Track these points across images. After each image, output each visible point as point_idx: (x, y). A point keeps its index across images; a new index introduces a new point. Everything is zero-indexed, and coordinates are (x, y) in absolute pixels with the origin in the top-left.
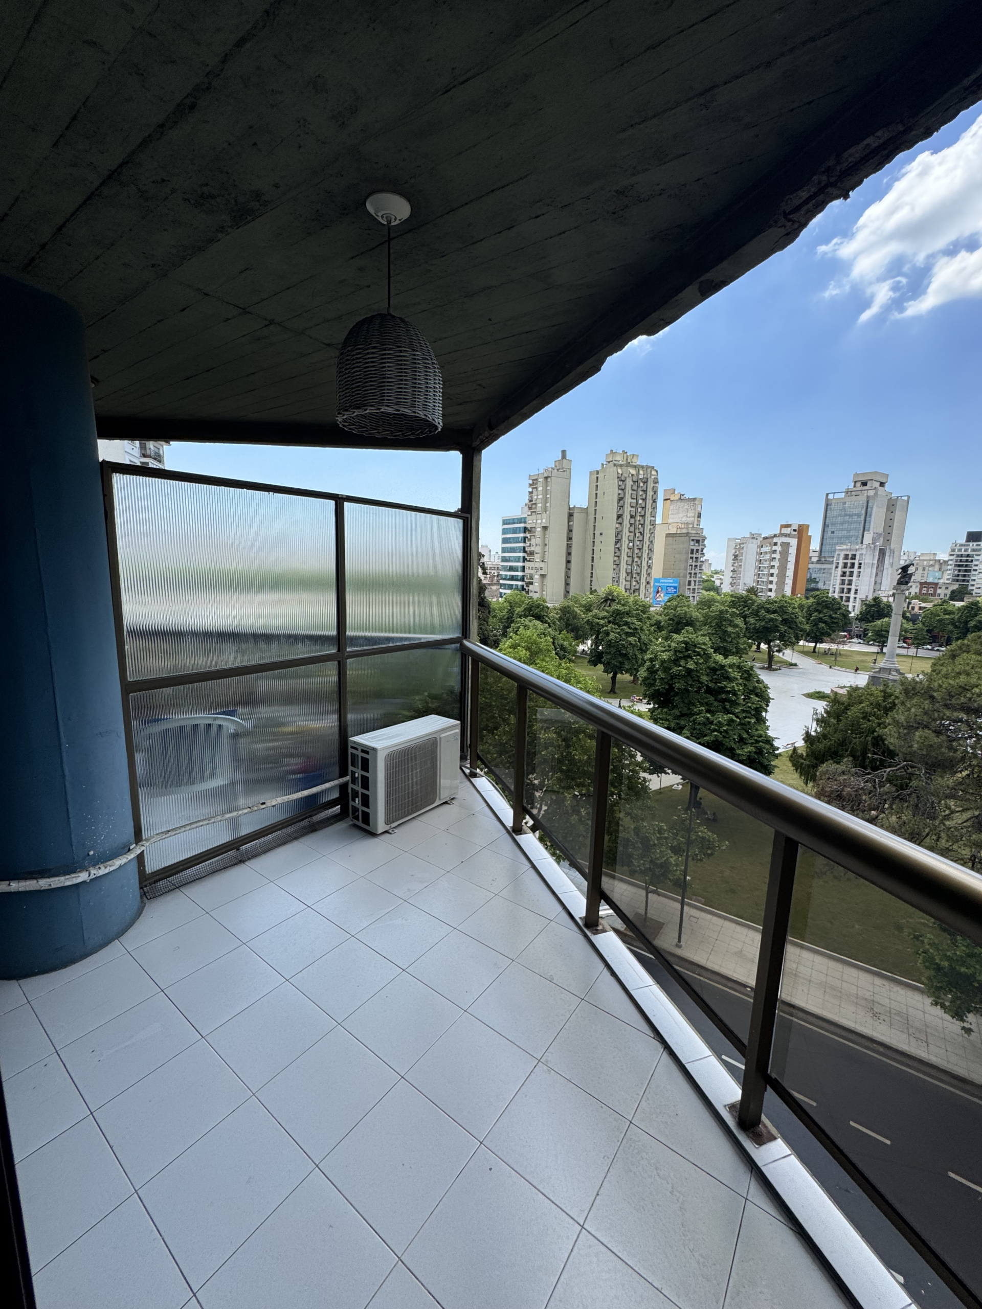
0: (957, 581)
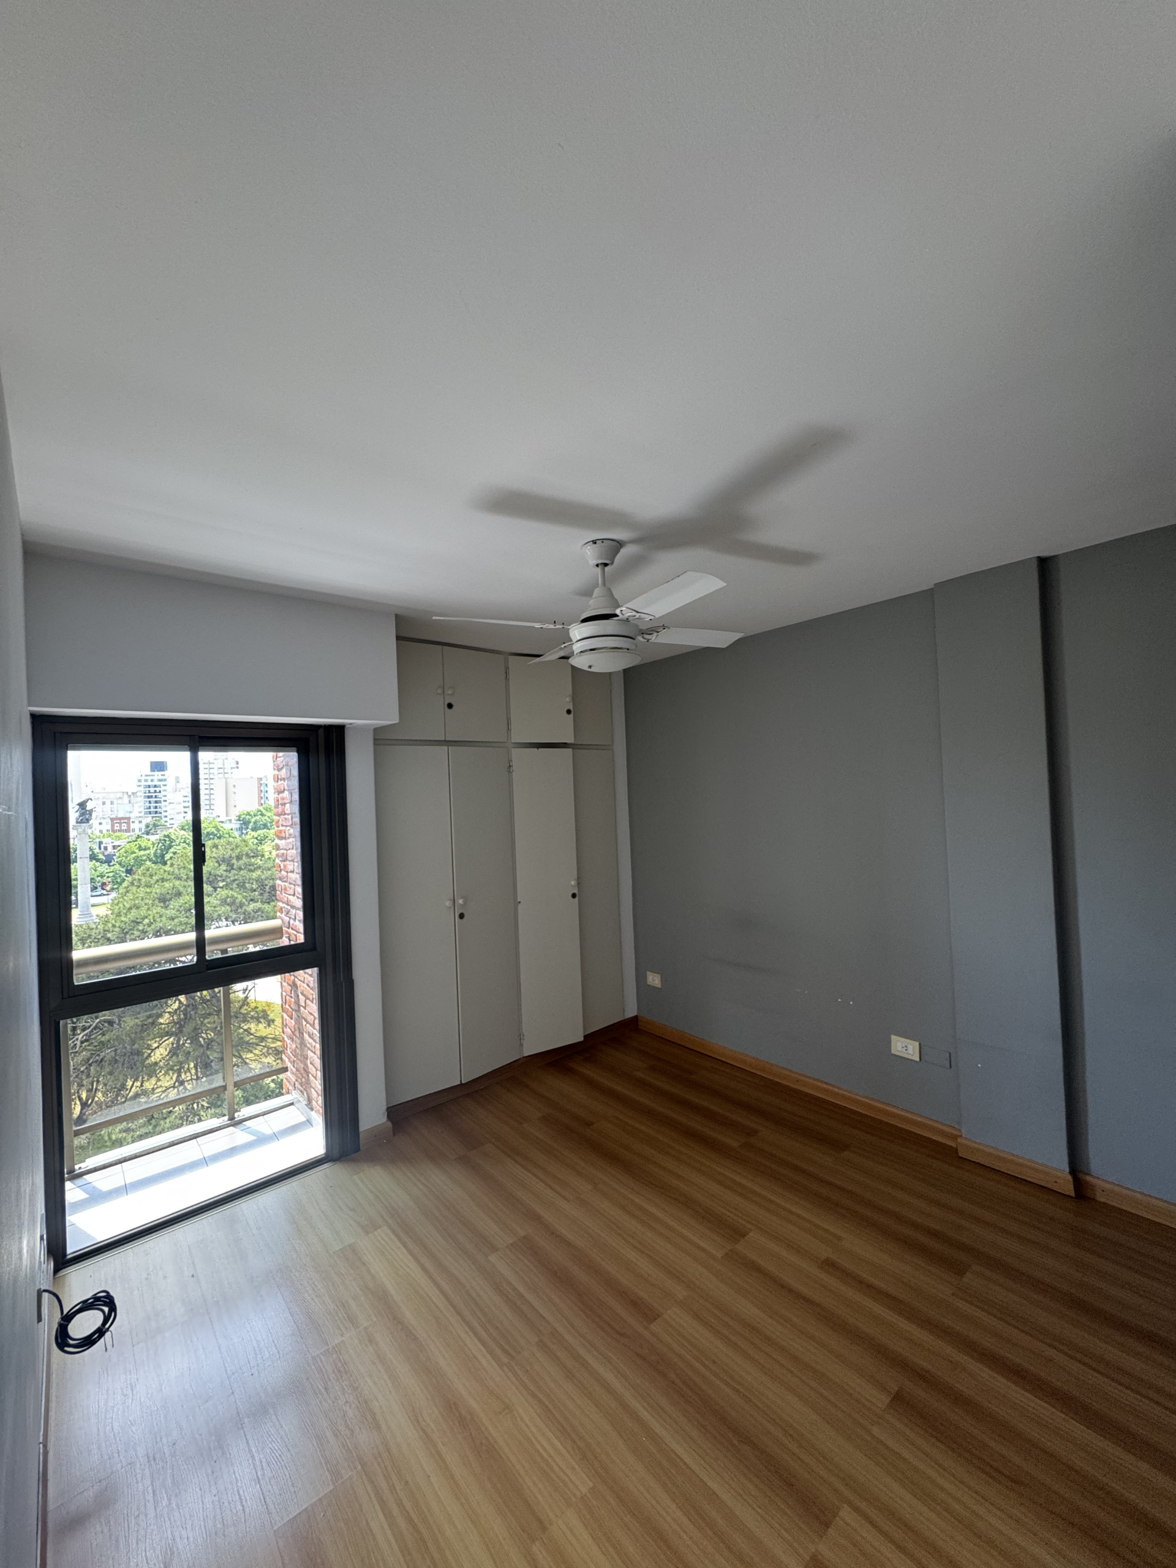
0: (150, 813)
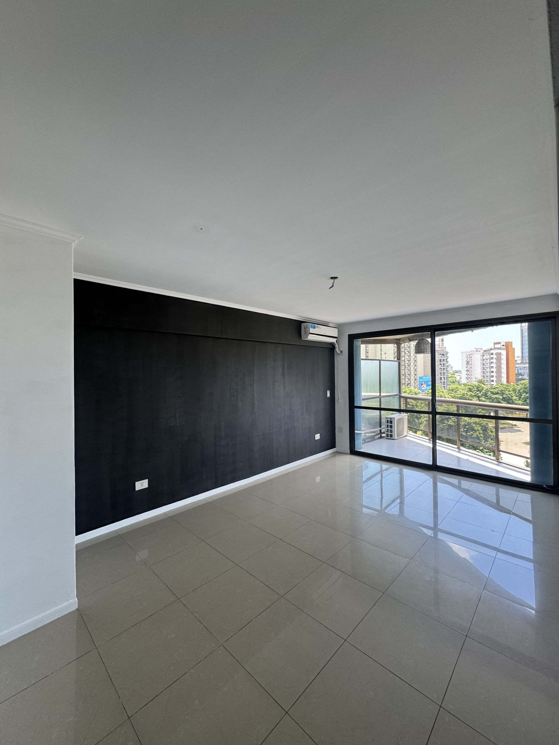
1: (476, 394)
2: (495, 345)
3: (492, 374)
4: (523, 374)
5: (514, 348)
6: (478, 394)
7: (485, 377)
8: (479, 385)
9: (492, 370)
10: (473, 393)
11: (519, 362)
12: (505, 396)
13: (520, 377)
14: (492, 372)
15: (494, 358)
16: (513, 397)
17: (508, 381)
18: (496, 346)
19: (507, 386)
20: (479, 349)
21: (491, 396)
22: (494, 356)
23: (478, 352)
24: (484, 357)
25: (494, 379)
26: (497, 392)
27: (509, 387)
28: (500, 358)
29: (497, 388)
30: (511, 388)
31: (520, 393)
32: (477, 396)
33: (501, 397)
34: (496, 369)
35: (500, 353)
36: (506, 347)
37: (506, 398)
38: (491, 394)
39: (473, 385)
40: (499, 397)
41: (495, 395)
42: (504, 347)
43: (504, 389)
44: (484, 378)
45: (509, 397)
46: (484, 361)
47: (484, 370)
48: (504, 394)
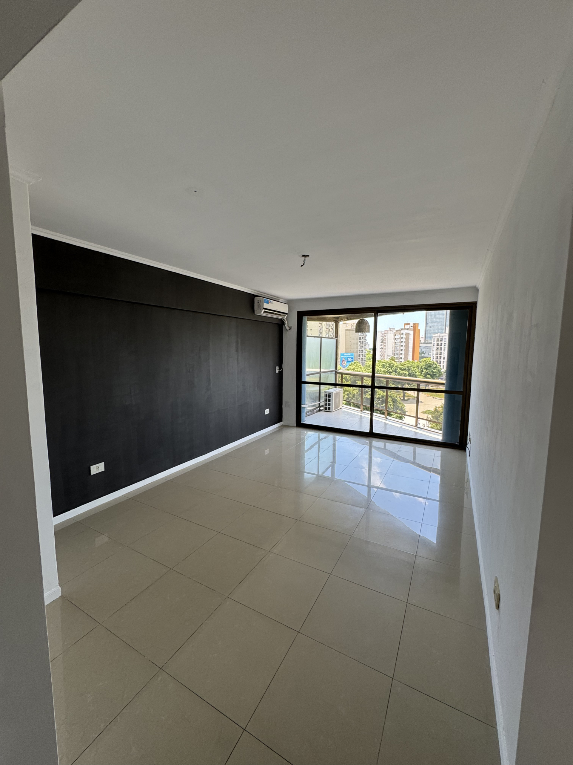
1: (388, 370)
2: (405, 326)
3: (401, 352)
4: (425, 352)
5: (420, 329)
6: (389, 370)
7: (396, 354)
8: (390, 362)
9: (401, 348)
10: (385, 368)
11: (422, 342)
12: (410, 372)
13: (422, 355)
14: (402, 350)
15: (404, 338)
16: (416, 372)
17: (413, 359)
18: (407, 327)
19: (413, 363)
20: (392, 328)
21: (399, 372)
22: (404, 336)
23: (391, 332)
24: (396, 337)
25: (403, 356)
26: (404, 368)
27: (414, 364)
28: (409, 338)
29: (405, 365)
30: (415, 365)
31: (422, 369)
32: (389, 371)
33: (407, 373)
34: (404, 348)
35: (409, 333)
36: (413, 328)
37: (411, 373)
38: (400, 370)
39: (386, 362)
40: (406, 372)
41: (403, 371)
42: (412, 328)
43: (410, 366)
44: (395, 356)
45: (413, 373)
46: (396, 340)
47: (395, 348)
48: (410, 370)
